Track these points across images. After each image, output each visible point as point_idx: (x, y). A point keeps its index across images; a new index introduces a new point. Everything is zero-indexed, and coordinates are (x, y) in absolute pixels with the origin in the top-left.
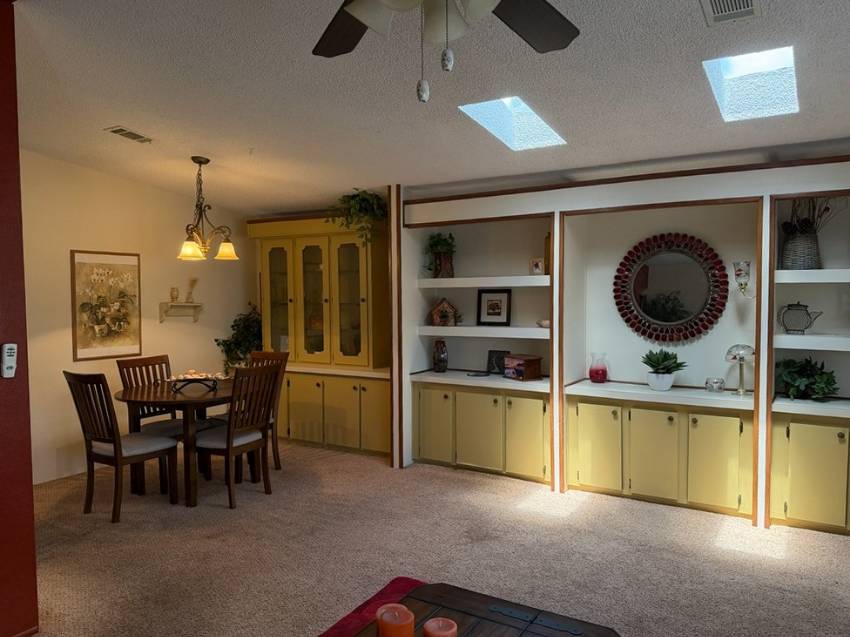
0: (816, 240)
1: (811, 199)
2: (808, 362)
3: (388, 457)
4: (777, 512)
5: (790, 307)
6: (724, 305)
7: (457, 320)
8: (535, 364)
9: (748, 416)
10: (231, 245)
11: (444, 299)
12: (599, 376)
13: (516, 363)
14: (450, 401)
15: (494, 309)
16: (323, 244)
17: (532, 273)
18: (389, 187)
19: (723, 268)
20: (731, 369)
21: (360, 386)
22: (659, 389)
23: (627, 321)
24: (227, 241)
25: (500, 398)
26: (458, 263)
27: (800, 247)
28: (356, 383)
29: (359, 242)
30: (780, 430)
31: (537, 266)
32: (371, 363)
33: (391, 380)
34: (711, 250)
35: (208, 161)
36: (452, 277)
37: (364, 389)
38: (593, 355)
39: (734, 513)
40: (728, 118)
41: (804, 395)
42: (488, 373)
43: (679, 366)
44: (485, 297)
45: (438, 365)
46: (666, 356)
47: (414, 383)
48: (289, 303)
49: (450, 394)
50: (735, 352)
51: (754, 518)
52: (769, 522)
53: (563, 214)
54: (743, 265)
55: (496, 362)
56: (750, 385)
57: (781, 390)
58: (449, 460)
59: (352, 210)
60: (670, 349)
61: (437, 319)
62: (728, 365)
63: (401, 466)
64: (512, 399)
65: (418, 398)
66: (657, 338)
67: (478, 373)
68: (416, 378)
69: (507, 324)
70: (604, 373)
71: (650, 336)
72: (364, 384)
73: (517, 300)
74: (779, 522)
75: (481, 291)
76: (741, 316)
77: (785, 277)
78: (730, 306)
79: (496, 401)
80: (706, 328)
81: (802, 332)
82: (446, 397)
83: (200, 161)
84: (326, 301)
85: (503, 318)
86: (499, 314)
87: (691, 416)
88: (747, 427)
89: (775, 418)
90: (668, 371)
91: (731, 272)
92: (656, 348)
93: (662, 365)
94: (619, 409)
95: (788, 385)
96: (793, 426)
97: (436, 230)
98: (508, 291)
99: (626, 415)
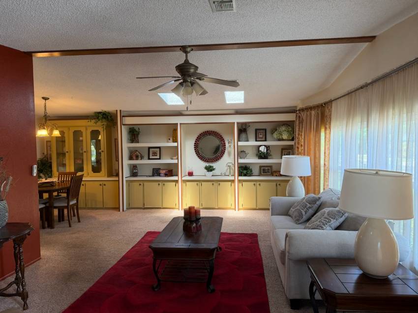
0: (247, 134)
1: (245, 124)
2: (246, 166)
3: (118, 209)
4: (241, 207)
5: (241, 151)
6: (224, 151)
7: (142, 158)
8: (171, 171)
9: (233, 181)
10: (58, 131)
11: (137, 151)
12: (190, 174)
13: (164, 171)
14: (142, 186)
15: (155, 154)
16: (83, 130)
17: (168, 142)
18: (117, 111)
19: (224, 141)
20: (227, 169)
21: (102, 184)
22: (209, 176)
23: (198, 157)
24: (57, 129)
25: (160, 183)
26: (140, 138)
27: (243, 136)
28: (101, 183)
29: (101, 130)
30: (240, 185)
31: (170, 139)
32: (106, 175)
33: (119, 180)
34: (221, 136)
35: (48, 99)
36: (138, 143)
37: (105, 185)
38: (189, 167)
39: (230, 209)
40: (228, 102)
41: (245, 175)
42: (153, 176)
43: (214, 169)
44: (151, 150)
45: (134, 174)
46: (211, 167)
47: (127, 181)
48: (66, 153)
49: (141, 183)
50: (228, 165)
51: (235, 209)
52: (239, 210)
53: (181, 124)
54: (230, 141)
55: (156, 172)
56: (232, 174)
57: (240, 174)
58: (141, 206)
59: (100, 118)
60: (211, 164)
61: (134, 158)
62: (226, 168)
63: (123, 211)
64: (165, 183)
65: (129, 186)
66: (207, 162)
67: (150, 176)
68: (128, 179)
69: (160, 159)
70: (192, 173)
71: (205, 161)
72: (104, 183)
73: (163, 151)
74: (241, 209)
75: (149, 148)
76: (229, 154)
77: (240, 143)
78: (226, 151)
79: (159, 184)
80: (220, 158)
81: (244, 158)
82: (140, 185)
83: (45, 99)
84: (85, 152)
85: (158, 157)
86: (156, 156)
87: (218, 183)
88: (233, 184)
89: (240, 181)
90: (211, 171)
91: (227, 143)
92: (207, 164)
93: (209, 169)
94: (198, 183)
95: (242, 173)
96: (243, 183)
97: (131, 126)
98: (159, 148)
99: (200, 184)
